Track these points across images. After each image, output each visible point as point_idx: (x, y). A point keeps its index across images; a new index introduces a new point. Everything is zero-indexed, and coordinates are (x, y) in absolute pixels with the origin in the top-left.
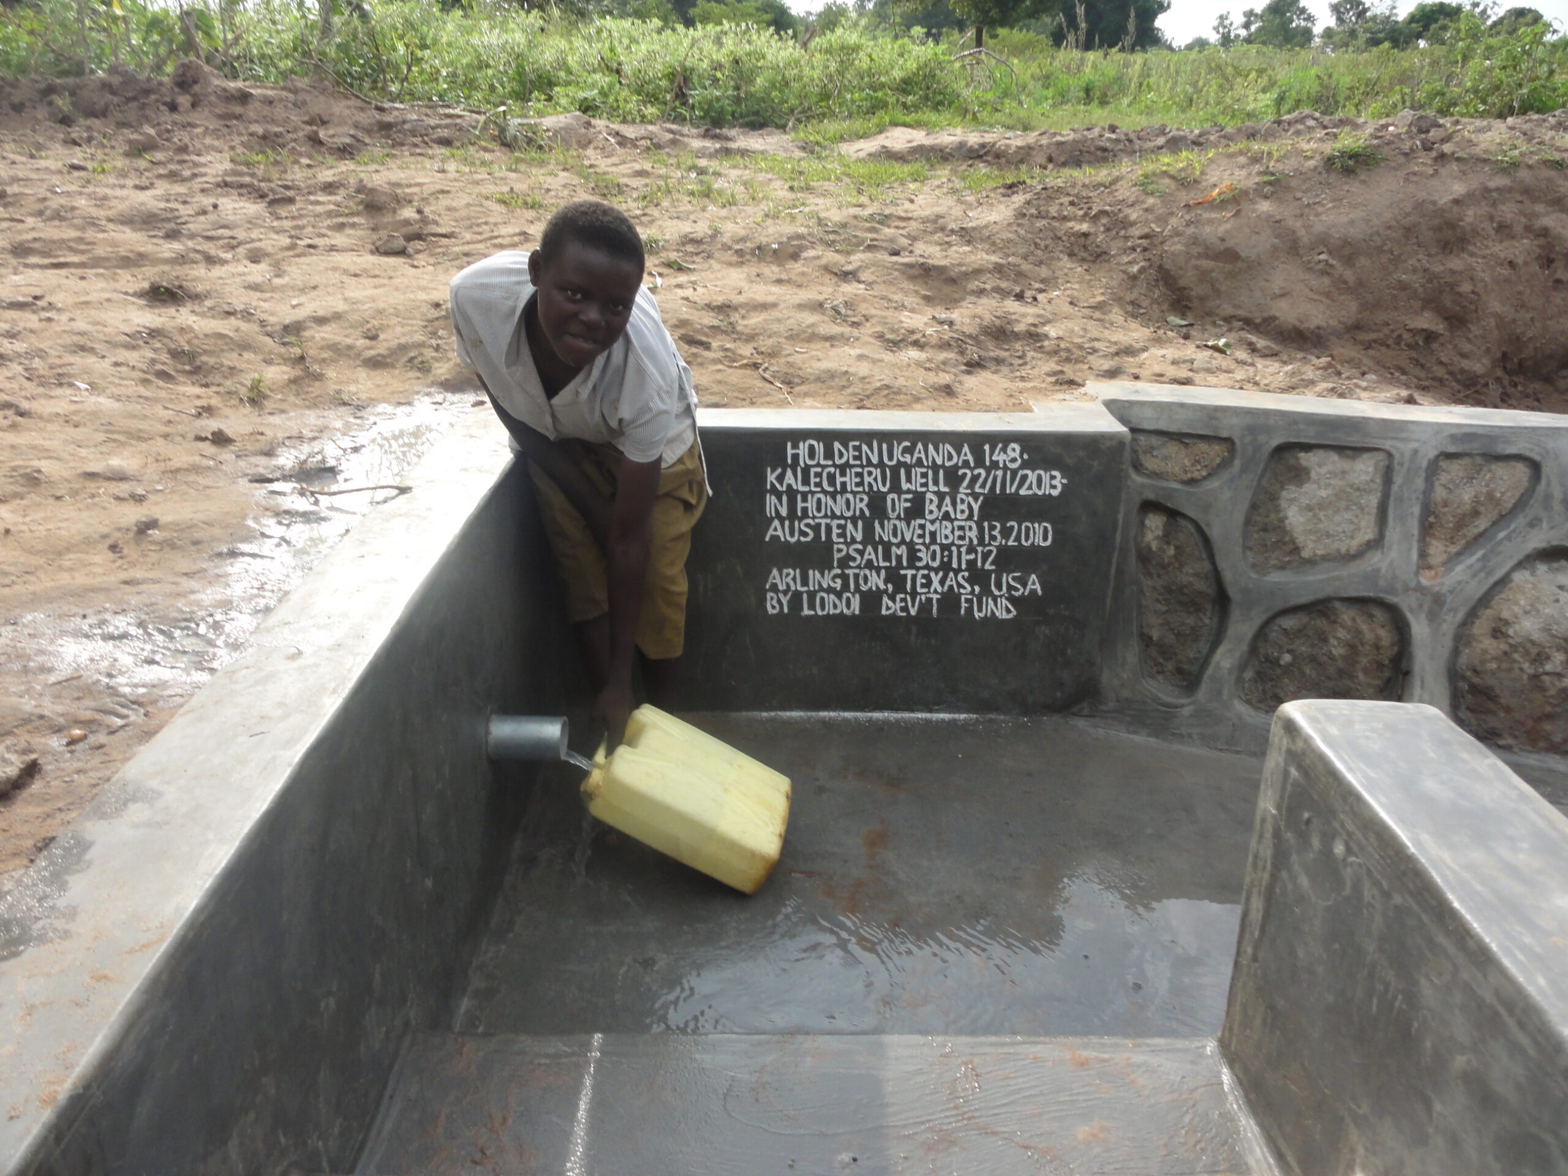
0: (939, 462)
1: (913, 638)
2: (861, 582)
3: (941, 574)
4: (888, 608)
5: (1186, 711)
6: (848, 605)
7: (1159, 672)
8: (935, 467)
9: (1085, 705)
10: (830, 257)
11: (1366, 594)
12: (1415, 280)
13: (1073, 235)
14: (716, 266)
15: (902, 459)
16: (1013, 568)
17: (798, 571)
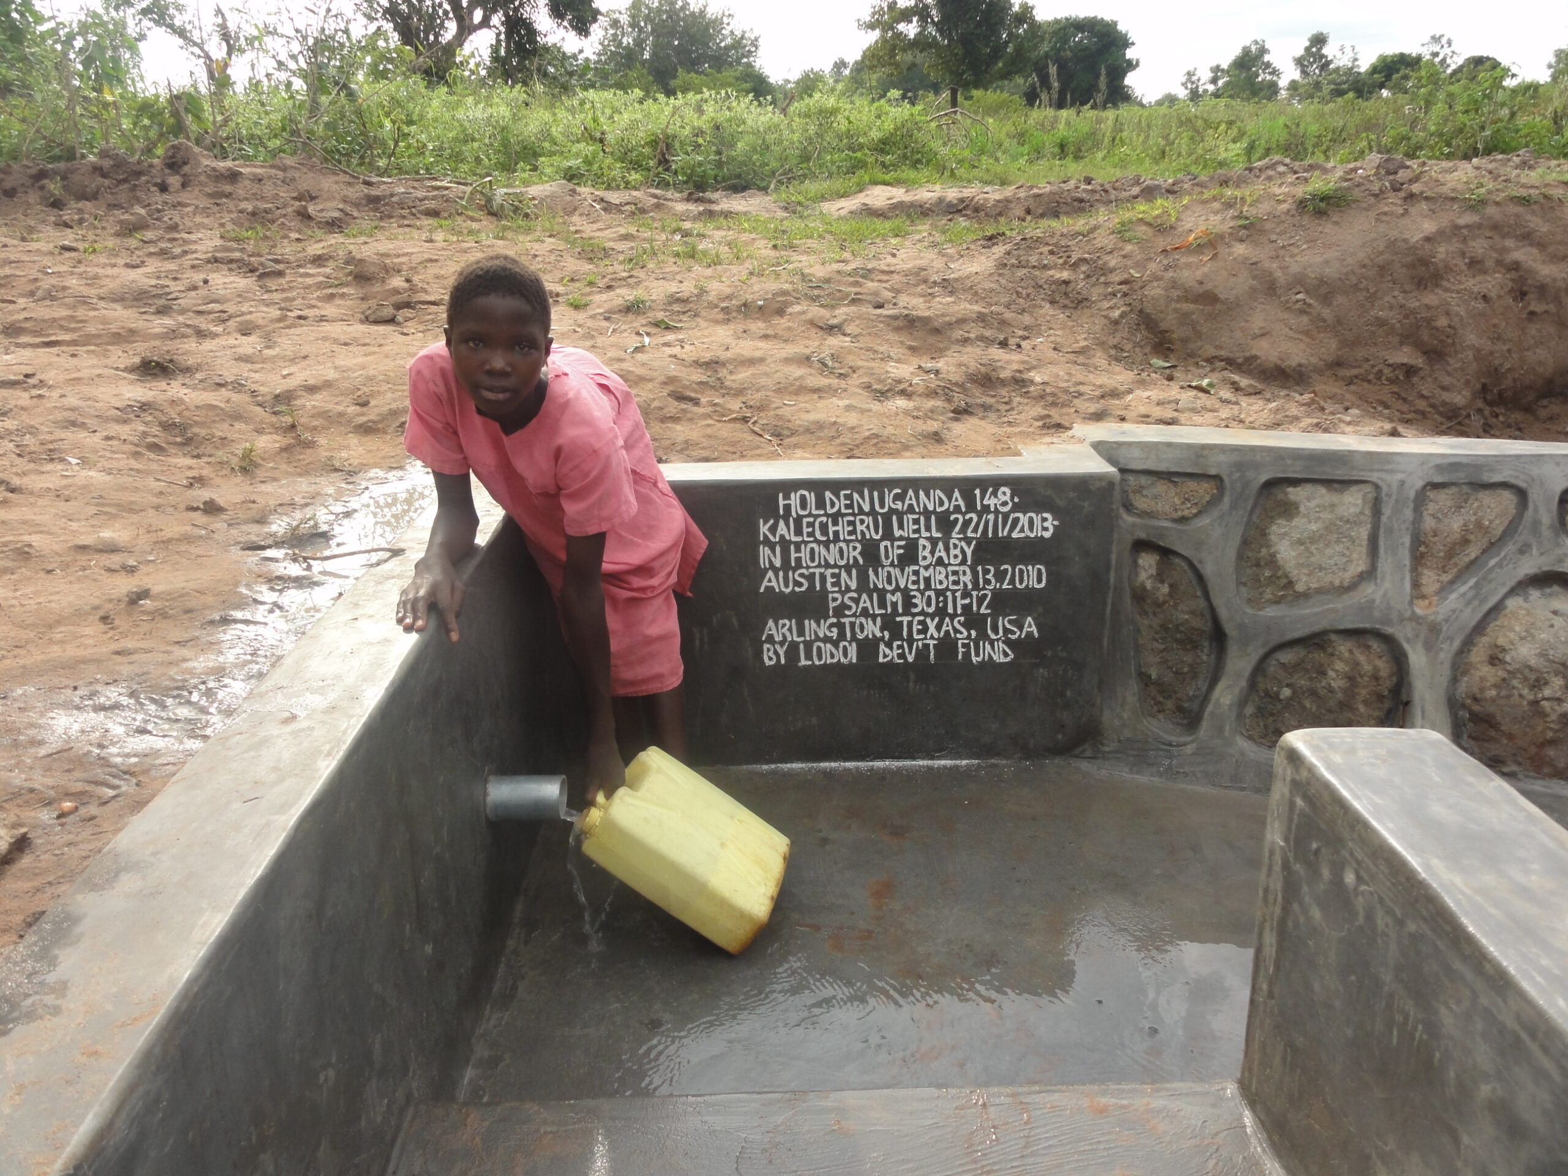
0: (931, 508)
1: (911, 684)
2: (857, 630)
3: (937, 619)
4: (885, 656)
5: (1189, 749)
6: (845, 655)
7: (1159, 711)
8: (927, 513)
9: (1087, 746)
10: (815, 312)
11: (1361, 625)
12: (1393, 317)
13: (1054, 282)
14: (703, 324)
15: (893, 506)
16: (1008, 611)
17: (794, 621)
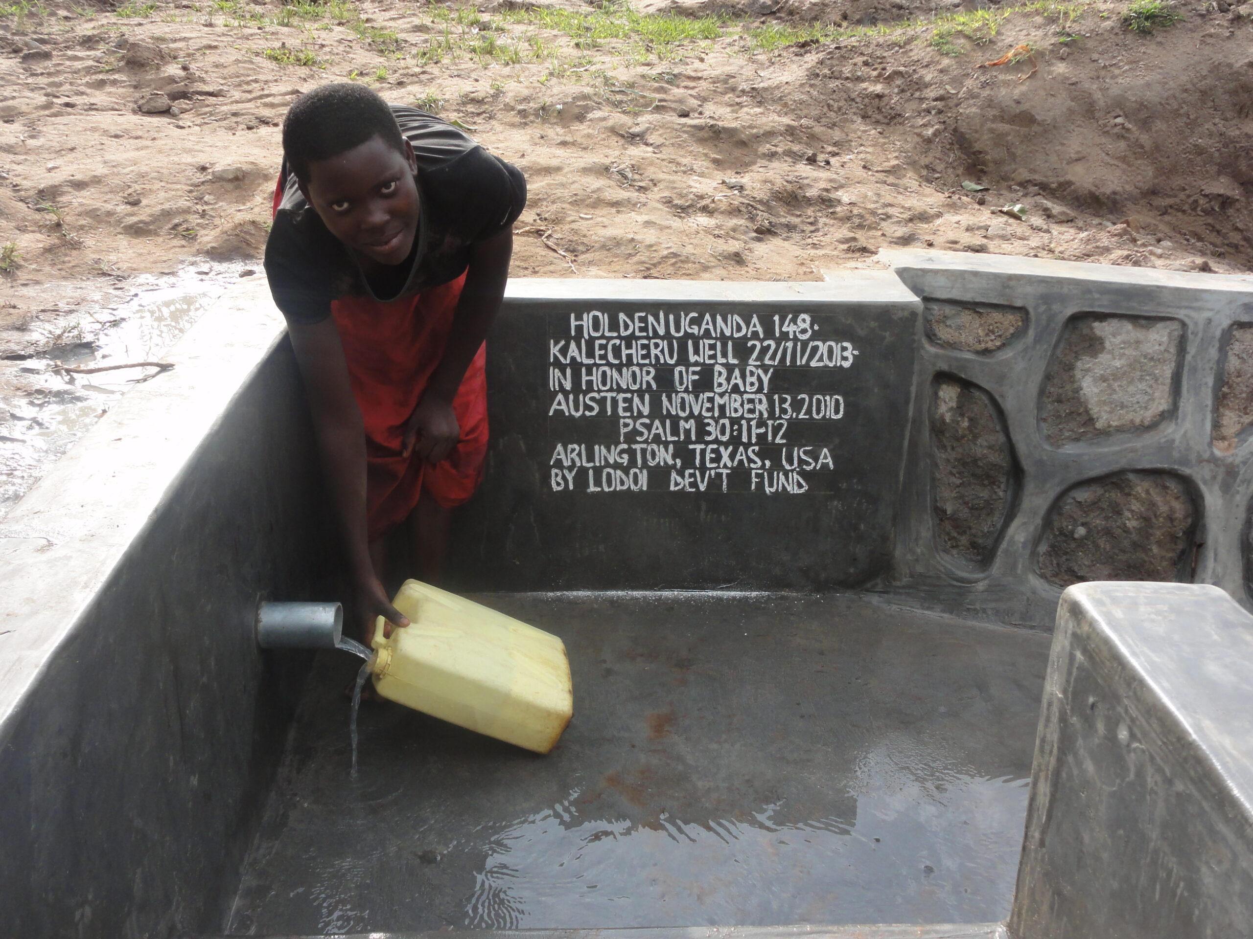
0: (728, 333)
1: (702, 514)
2: (649, 457)
3: (730, 448)
4: (677, 484)
5: (981, 586)
6: (636, 482)
7: (953, 547)
8: (724, 339)
9: (879, 581)
10: (617, 118)
11: (1159, 466)
12: (1211, 145)
13: (867, 96)
14: (498, 127)
15: (689, 331)
16: (804, 442)
17: (583, 446)
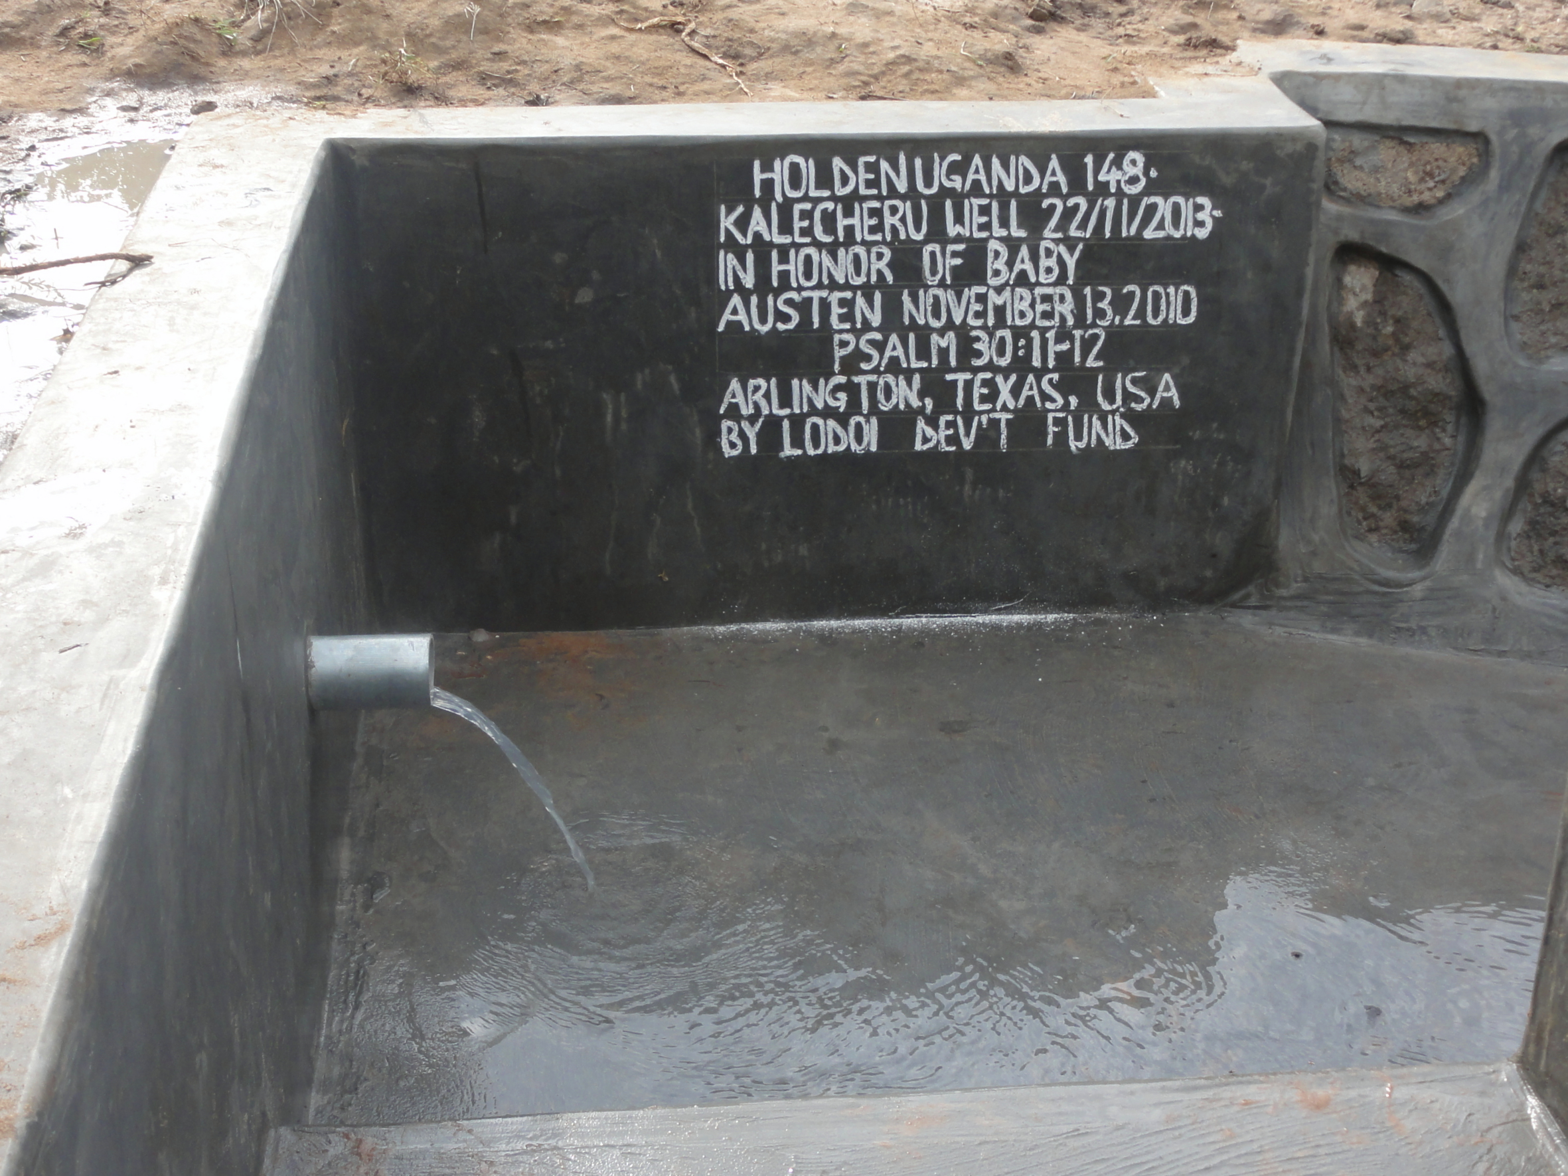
0: (1010, 186)
1: (967, 488)
2: (881, 396)
3: (1013, 378)
4: (926, 440)
5: (1418, 590)
6: (859, 438)
7: (1370, 530)
8: (1003, 196)
9: (1251, 588)
15: (947, 184)
16: (1132, 363)
17: (773, 381)
